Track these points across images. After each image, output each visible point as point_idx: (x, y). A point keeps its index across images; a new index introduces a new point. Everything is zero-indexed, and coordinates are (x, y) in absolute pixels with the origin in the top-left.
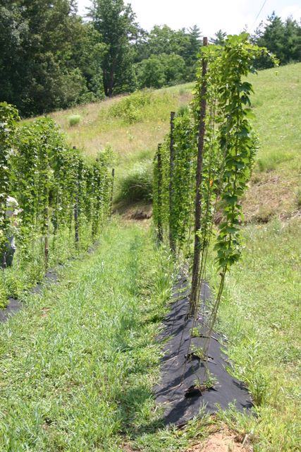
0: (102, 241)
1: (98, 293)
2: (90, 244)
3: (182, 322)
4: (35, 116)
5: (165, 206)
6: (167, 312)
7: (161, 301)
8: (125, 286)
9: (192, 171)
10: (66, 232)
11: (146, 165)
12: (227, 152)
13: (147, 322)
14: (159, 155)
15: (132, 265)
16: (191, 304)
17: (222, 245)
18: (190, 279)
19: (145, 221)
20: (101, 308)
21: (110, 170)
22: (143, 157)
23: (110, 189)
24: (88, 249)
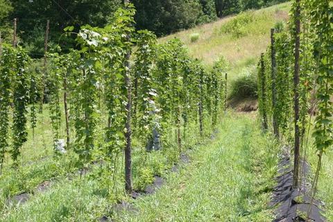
0: (220, 129)
1: (221, 171)
2: (211, 132)
3: (288, 191)
4: (164, 36)
5: (269, 101)
6: (275, 185)
7: (270, 175)
8: (241, 164)
9: (290, 75)
10: (193, 125)
11: (251, 69)
12: (320, 61)
13: (260, 192)
14: (262, 62)
15: (245, 148)
16: (294, 177)
17: (318, 133)
18: (292, 159)
19: (252, 112)
20: (224, 182)
21: (224, 74)
22: (249, 63)
23: (224, 89)
24: (209, 136)
